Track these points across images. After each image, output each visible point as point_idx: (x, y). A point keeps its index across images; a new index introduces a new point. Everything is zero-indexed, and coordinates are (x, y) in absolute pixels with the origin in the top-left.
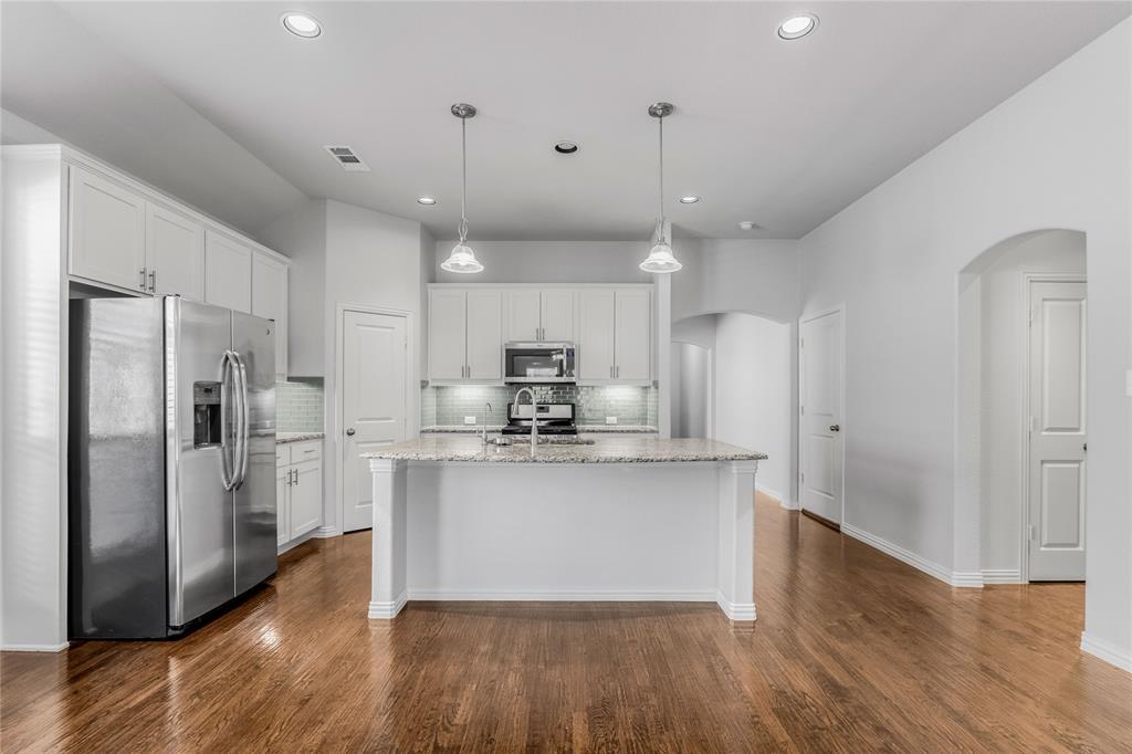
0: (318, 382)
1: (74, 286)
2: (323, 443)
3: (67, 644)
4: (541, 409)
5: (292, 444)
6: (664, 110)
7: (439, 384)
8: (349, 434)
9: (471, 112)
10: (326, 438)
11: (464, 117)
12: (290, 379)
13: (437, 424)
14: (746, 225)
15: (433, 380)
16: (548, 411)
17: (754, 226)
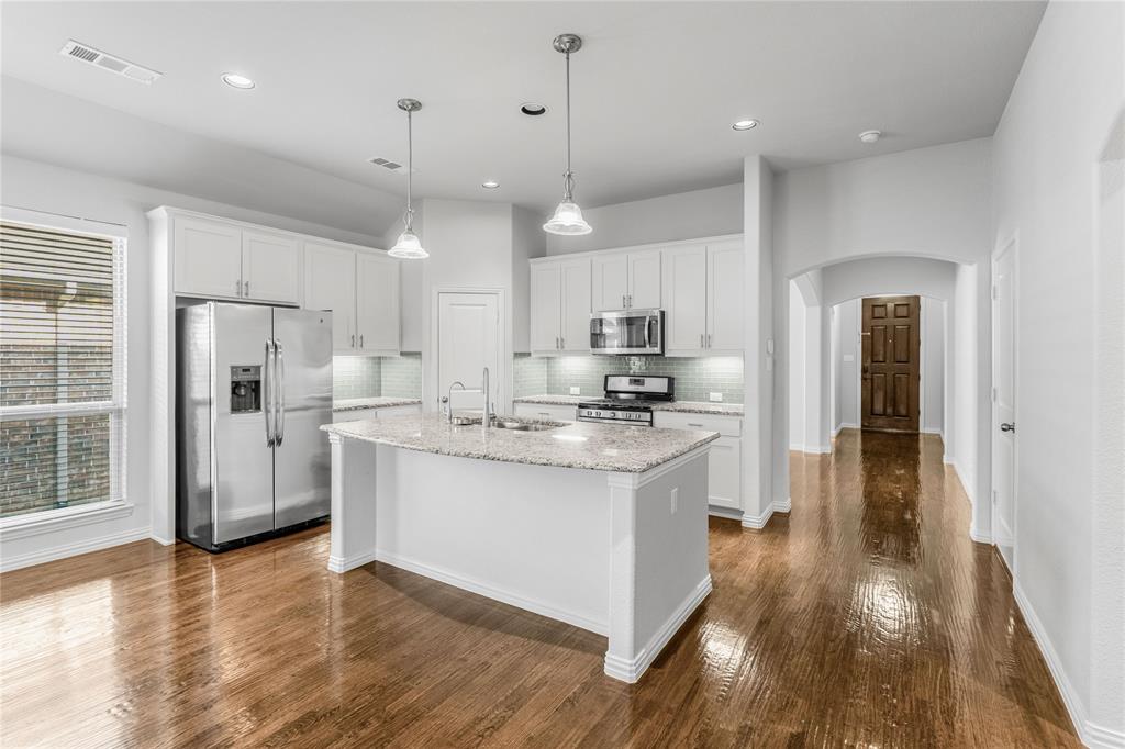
0: (417, 355)
1: (179, 299)
2: (421, 408)
3: (173, 541)
4: (636, 382)
5: (377, 409)
6: (574, 43)
7: (550, 355)
8: (445, 402)
9: (416, 106)
10: (424, 404)
11: (410, 110)
12: (402, 354)
13: (548, 393)
14: (868, 137)
15: (536, 351)
16: (643, 384)
17: (880, 136)
